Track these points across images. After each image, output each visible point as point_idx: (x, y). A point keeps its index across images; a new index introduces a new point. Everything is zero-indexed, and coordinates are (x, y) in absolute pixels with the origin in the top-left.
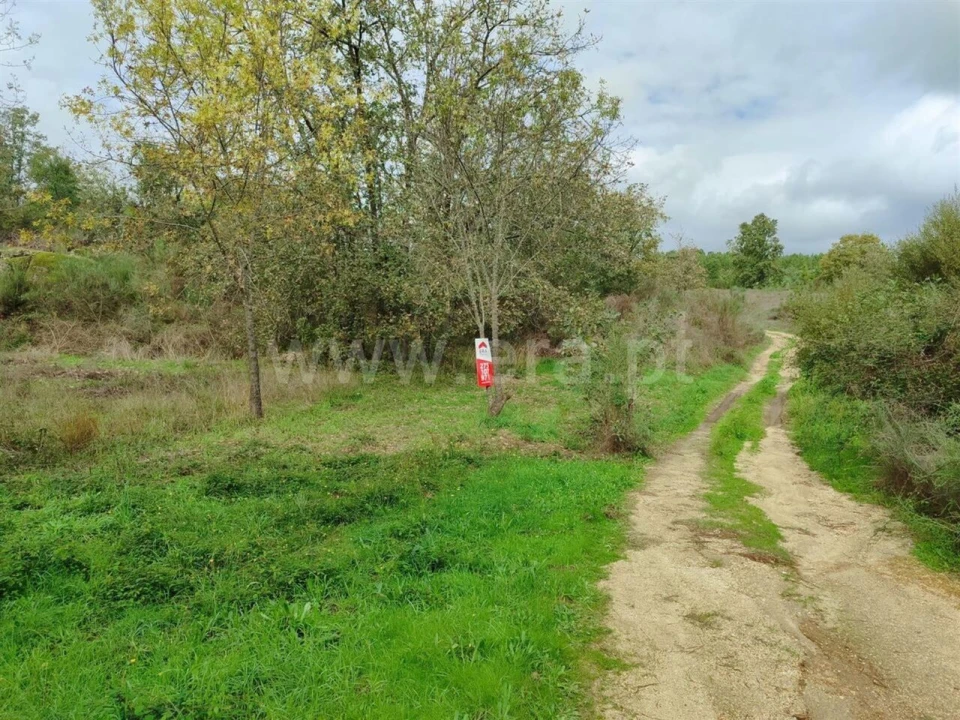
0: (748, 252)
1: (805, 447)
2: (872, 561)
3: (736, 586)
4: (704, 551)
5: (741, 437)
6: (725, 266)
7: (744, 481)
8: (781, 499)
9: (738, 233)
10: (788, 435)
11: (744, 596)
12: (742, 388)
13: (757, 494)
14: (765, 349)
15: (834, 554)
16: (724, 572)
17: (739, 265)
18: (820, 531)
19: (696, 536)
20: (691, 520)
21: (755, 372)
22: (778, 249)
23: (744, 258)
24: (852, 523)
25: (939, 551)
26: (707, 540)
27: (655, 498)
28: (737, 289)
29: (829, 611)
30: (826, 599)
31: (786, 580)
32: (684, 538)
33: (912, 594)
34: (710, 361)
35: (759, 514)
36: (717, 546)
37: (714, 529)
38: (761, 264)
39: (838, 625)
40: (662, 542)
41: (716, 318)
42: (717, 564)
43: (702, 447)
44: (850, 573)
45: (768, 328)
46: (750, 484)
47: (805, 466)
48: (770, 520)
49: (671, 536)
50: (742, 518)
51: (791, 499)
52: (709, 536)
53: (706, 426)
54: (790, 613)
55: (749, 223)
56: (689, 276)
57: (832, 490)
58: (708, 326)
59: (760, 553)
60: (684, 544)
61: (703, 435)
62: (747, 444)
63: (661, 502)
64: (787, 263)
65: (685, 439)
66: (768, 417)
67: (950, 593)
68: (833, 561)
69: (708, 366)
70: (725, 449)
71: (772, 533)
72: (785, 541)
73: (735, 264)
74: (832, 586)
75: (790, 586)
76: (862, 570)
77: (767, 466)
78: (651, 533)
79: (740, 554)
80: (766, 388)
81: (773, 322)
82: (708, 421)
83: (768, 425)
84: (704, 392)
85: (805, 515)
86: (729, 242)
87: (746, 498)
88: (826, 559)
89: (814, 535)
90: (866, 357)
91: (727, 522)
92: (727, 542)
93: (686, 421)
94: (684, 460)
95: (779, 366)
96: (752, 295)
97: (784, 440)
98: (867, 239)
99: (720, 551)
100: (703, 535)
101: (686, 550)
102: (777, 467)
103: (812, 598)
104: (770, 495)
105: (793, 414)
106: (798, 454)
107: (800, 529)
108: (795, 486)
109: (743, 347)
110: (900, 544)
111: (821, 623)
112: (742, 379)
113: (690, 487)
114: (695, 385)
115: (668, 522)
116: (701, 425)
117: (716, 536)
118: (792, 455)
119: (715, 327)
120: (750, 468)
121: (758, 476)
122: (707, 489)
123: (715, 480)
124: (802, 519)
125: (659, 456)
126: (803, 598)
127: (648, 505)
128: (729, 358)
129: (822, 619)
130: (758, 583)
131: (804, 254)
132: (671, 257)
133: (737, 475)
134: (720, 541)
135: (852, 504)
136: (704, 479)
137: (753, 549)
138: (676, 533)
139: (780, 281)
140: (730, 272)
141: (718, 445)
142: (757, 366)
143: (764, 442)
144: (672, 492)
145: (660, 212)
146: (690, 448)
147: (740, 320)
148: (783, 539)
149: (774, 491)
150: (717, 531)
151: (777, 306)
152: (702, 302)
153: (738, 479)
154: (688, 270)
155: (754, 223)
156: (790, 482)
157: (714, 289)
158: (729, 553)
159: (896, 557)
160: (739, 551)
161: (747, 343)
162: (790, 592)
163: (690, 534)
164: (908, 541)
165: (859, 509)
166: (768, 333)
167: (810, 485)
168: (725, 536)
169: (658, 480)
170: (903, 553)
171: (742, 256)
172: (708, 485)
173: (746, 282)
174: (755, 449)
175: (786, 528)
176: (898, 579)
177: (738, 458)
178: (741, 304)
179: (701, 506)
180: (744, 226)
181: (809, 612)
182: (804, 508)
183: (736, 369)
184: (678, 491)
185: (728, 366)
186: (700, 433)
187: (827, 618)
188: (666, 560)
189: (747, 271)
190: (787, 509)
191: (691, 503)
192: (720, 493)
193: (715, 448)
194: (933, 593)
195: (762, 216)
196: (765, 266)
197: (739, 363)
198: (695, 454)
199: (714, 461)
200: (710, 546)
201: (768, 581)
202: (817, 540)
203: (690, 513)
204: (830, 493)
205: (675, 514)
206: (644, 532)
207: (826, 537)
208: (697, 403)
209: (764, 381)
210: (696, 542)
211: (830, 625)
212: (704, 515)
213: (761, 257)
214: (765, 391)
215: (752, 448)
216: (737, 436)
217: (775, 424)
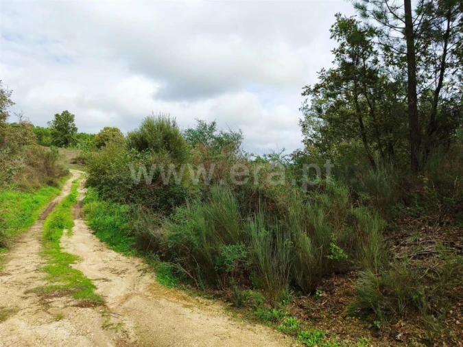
0: (59, 128)
1: (96, 229)
2: (141, 290)
3: (75, 330)
4: (49, 310)
5: (61, 227)
6: (47, 135)
7: (67, 254)
8: (89, 262)
9: (54, 118)
10: (85, 223)
11: (80, 337)
12: (58, 199)
13: (76, 261)
14: (69, 178)
15: (122, 289)
16: (65, 322)
17: (54, 135)
18: (112, 277)
19: (42, 299)
20: (37, 288)
21: (65, 191)
22: (75, 129)
23: (57, 132)
24: (127, 269)
25: (167, 276)
26: (50, 300)
27: (10, 277)
28: (54, 147)
29: (130, 330)
30: (127, 322)
31: (103, 316)
32: (34, 303)
33: (164, 305)
34: (40, 184)
35: (79, 273)
36: (58, 303)
37: (54, 291)
38: (66, 136)
39: (137, 338)
40: (18, 311)
41: (42, 162)
42: (59, 318)
43: (38, 236)
44: (133, 300)
45: (71, 168)
46: (70, 255)
47: (98, 240)
48: (86, 277)
49: (25, 303)
50: (70, 279)
51: (94, 261)
52: (52, 297)
53: (40, 222)
54: (109, 339)
55: (60, 114)
56: (26, 138)
57: (113, 252)
58: (37, 166)
59: (85, 301)
60: (35, 308)
61: (39, 228)
62: (65, 231)
63: (14, 279)
64: (79, 137)
65: (27, 232)
66: (74, 215)
67: (178, 299)
68: (123, 295)
69: (38, 188)
70: (53, 236)
71: (88, 286)
72: (97, 289)
73: (52, 134)
74: (128, 311)
75: (106, 319)
76: (139, 297)
77: (78, 243)
78: (9, 305)
79: (74, 306)
80: (71, 199)
81: (73, 165)
82: (40, 219)
83: (75, 219)
84: (37, 203)
85: (104, 269)
86: (49, 122)
87: (70, 265)
88: (119, 295)
89: (110, 280)
90: (127, 184)
91: (61, 284)
92: (64, 299)
93: (27, 220)
94: (27, 246)
95: (77, 187)
96: (61, 151)
97: (84, 226)
98: (115, 130)
99: (60, 306)
100: (47, 297)
101: (37, 312)
102: (84, 243)
103: (119, 324)
104: (82, 260)
105: (87, 212)
106: (93, 234)
107: (103, 279)
108: (95, 253)
109: (58, 177)
110: (150, 276)
111: (128, 340)
112: (58, 195)
113: (34, 264)
114: (31, 199)
115: (21, 293)
116: (36, 222)
117: (56, 296)
118: (90, 235)
119: (42, 166)
120: (69, 245)
121: (74, 250)
122: (45, 263)
123: (50, 257)
124: (103, 272)
125: (11, 246)
126: (115, 326)
127: (5, 283)
128: (50, 183)
129: (128, 337)
130: (87, 323)
131: (87, 133)
132: (14, 126)
133: (63, 251)
134: (59, 299)
135: (124, 258)
136: (43, 257)
137: (80, 299)
138: (28, 300)
139: (76, 145)
140: (49, 138)
141: (49, 234)
142: (66, 187)
143: (74, 229)
144: (22, 270)
145: (8, 99)
146: (31, 237)
147: (56, 163)
148: (95, 287)
149: (85, 257)
150: (56, 292)
151: (75, 157)
152: (34, 152)
153: (63, 254)
154: (25, 134)
155: (63, 114)
156: (92, 250)
157: (41, 146)
158: (66, 307)
159: (151, 284)
160: (72, 303)
161: (60, 175)
162: (107, 324)
163: (38, 299)
164: (153, 273)
165: (128, 261)
166: (71, 171)
167: (102, 251)
168: (61, 295)
169: (11, 263)
170: (153, 281)
171: (56, 130)
172: (46, 261)
173: (58, 144)
174: (70, 234)
175: (96, 280)
176: (155, 298)
177: (61, 240)
178: (57, 155)
179: (43, 276)
180: (57, 115)
181: (120, 333)
182: (102, 265)
183: (55, 189)
184: (26, 268)
185: (50, 188)
186: (36, 227)
187: (130, 336)
188: (23, 324)
189: (59, 138)
190: (93, 267)
191: (36, 275)
192: (54, 265)
193: (47, 236)
194: (171, 301)
195: (67, 112)
196: (68, 137)
197: (56, 186)
198: (34, 241)
199: (47, 244)
200: (53, 305)
201: (92, 319)
202: (113, 283)
203: (36, 282)
204: (113, 254)
205: (26, 286)
206: (4, 305)
207: (116, 280)
208: (32, 209)
209: (71, 195)
210: (44, 304)
211: (133, 340)
212: (46, 282)
213: (66, 132)
214: (71, 201)
215: (68, 233)
216: (59, 227)
217: (78, 218)
